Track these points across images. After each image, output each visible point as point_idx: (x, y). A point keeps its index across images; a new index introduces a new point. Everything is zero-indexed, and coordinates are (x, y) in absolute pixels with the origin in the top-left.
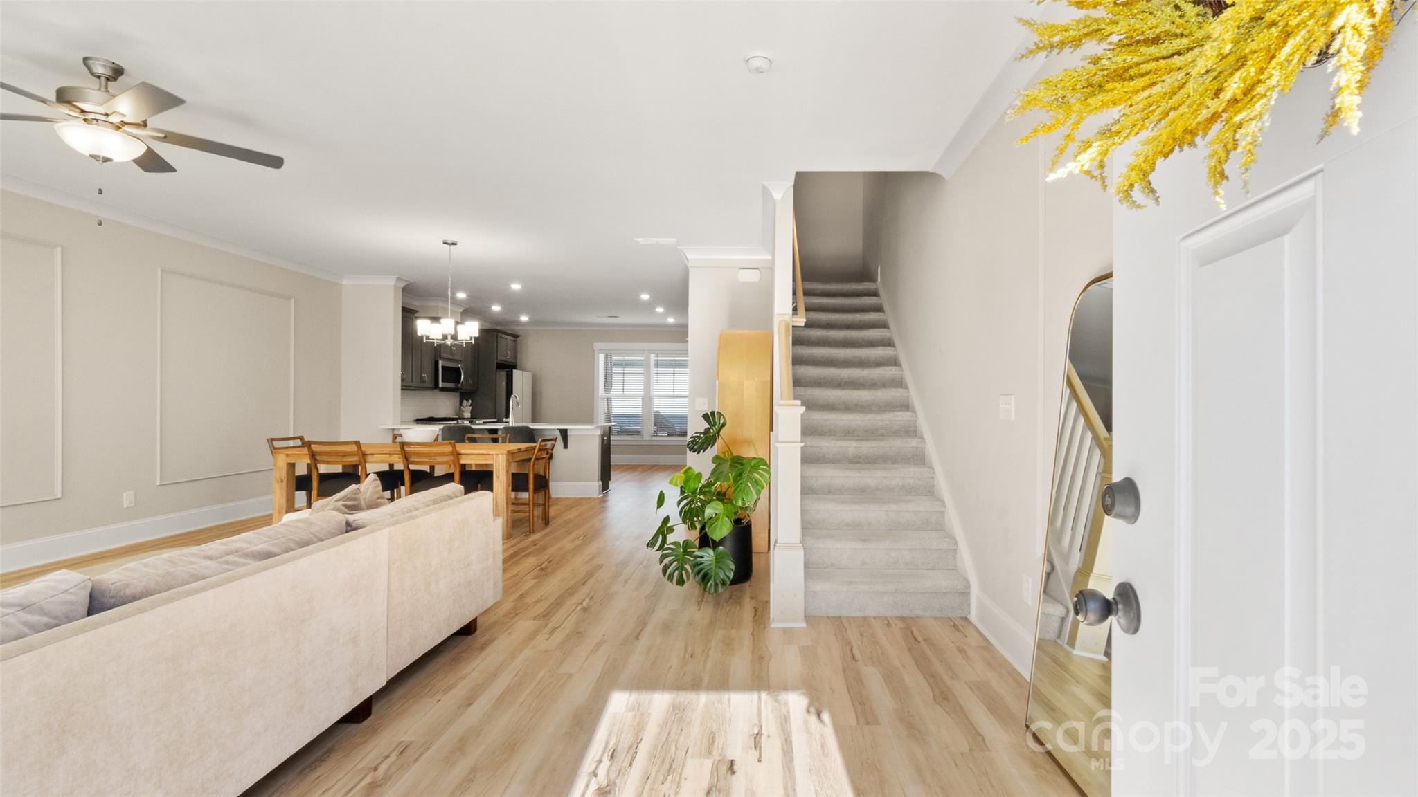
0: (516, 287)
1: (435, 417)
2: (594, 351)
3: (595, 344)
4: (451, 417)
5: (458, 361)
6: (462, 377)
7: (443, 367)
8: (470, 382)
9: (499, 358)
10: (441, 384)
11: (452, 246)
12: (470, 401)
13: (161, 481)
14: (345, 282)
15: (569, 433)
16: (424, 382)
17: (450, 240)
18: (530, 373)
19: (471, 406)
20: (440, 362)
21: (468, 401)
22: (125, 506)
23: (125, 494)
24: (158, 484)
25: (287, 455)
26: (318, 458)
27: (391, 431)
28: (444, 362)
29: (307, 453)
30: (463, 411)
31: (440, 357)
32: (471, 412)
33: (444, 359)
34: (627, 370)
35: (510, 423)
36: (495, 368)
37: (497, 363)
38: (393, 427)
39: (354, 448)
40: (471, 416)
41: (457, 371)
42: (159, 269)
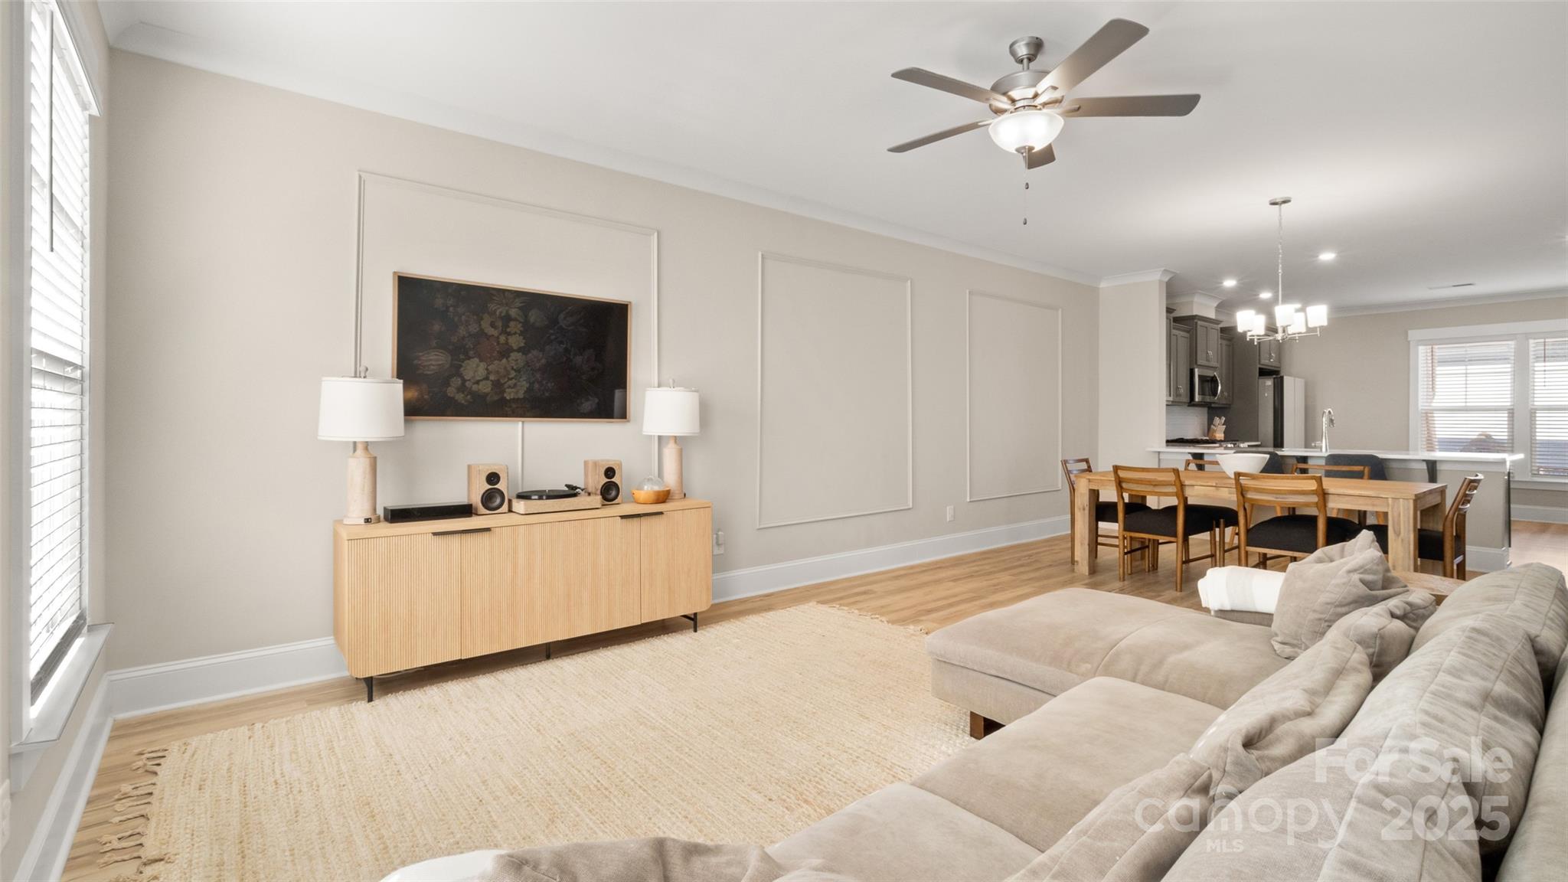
0: (1327, 257)
1: (1185, 438)
2: (1409, 342)
3: (1410, 332)
4: (1200, 438)
5: (1214, 368)
6: (1220, 388)
7: (1199, 376)
8: (1226, 394)
9: (1263, 362)
10: (1197, 398)
11: (1283, 205)
12: (1224, 419)
13: (970, 498)
14: (1103, 285)
15: (1439, 467)
16: (1180, 395)
17: (1279, 197)
18: (1303, 381)
19: (1223, 425)
20: (1196, 370)
21: (1220, 418)
22: (948, 520)
23: (948, 508)
24: (968, 500)
25: (1090, 481)
26: (1124, 485)
27: (1157, 455)
28: (1200, 370)
29: (1113, 479)
30: (1215, 431)
31: (1196, 363)
32: (1224, 433)
33: (1200, 366)
34: (1472, 368)
35: (1324, 449)
36: (1258, 375)
37: (1260, 368)
38: (1159, 450)
39: (1171, 477)
40: (1225, 437)
41: (1213, 380)
42: (967, 291)
